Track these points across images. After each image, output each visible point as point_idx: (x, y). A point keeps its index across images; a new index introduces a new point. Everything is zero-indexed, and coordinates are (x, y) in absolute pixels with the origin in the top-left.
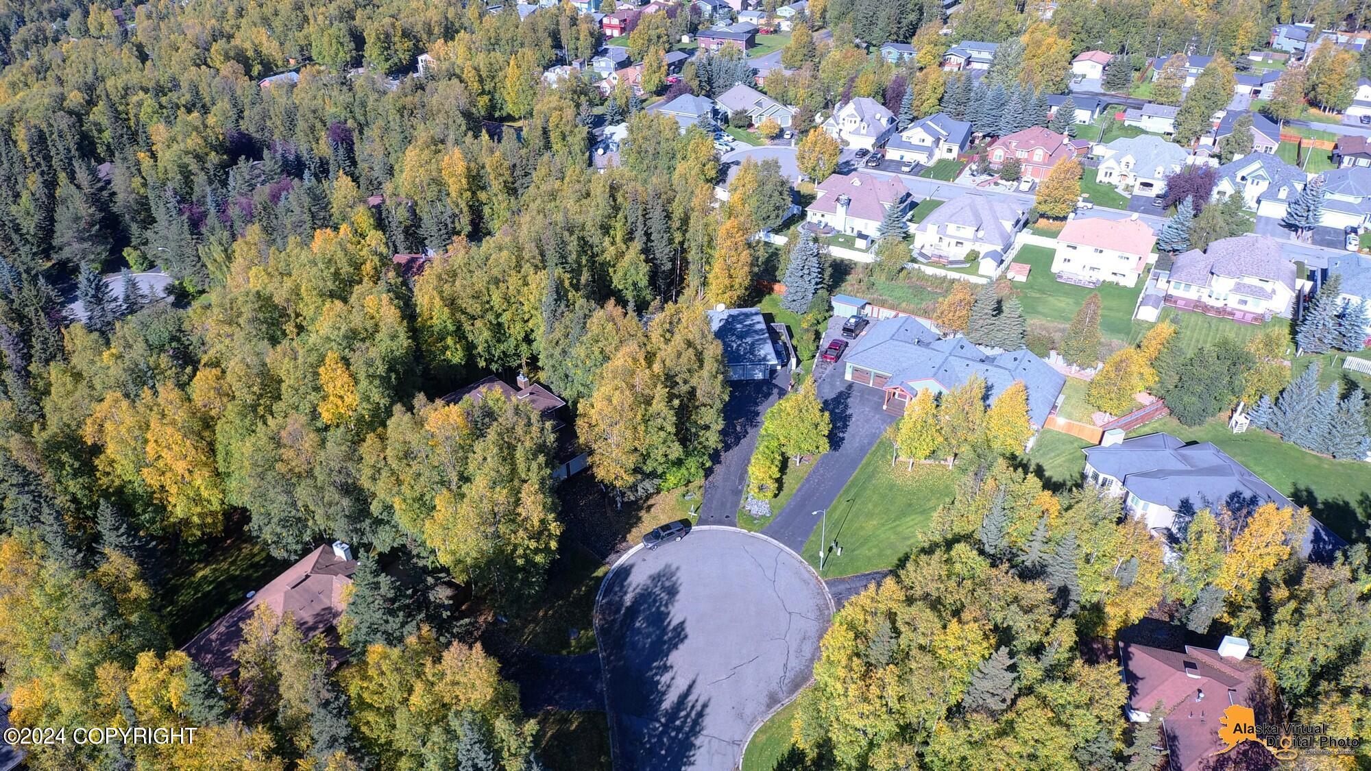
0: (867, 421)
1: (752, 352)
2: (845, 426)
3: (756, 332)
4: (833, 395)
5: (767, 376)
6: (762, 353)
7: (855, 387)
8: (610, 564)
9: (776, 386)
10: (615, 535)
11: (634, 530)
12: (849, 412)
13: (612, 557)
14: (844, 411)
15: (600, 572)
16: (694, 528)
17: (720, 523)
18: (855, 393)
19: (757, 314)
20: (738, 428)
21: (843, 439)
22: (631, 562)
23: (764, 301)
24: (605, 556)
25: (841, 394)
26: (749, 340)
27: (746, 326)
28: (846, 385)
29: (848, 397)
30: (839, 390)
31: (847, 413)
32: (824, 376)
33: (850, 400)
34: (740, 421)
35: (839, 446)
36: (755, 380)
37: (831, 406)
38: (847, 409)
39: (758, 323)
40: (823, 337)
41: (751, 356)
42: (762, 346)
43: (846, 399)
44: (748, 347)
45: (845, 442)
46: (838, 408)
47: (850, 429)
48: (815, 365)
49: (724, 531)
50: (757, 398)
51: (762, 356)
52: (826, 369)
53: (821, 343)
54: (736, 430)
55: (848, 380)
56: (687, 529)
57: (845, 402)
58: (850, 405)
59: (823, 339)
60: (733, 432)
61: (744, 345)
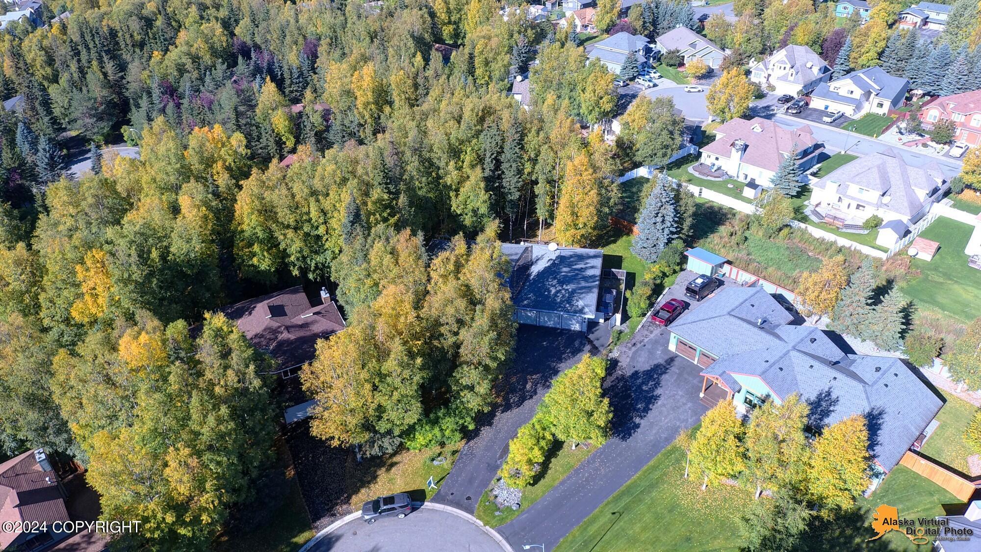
0: (675, 409)
1: (569, 300)
2: (647, 410)
3: (586, 279)
4: (647, 367)
5: (585, 329)
6: (581, 303)
7: (676, 363)
8: (318, 529)
9: (590, 342)
10: (341, 491)
11: (363, 491)
12: (658, 391)
13: (325, 520)
14: (652, 390)
15: (300, 539)
16: (427, 504)
17: (458, 505)
18: (674, 369)
19: (595, 257)
20: (528, 386)
21: (638, 426)
22: (340, 533)
23: (619, 243)
24: (317, 517)
25: (657, 366)
26: (570, 287)
27: (576, 269)
28: (666, 357)
29: (665, 373)
30: (656, 362)
31: (655, 393)
32: (646, 340)
33: (664, 377)
34: (533, 377)
35: (630, 435)
36: (570, 330)
37: (640, 381)
38: (656, 387)
39: (592, 267)
40: (664, 293)
41: (567, 305)
42: (584, 295)
43: (661, 374)
44: (567, 295)
45: (639, 430)
46: (647, 385)
47: (651, 415)
48: (641, 324)
49: (457, 517)
50: (564, 353)
51: (580, 307)
52: (651, 332)
53: (659, 300)
54: (525, 387)
55: (670, 351)
56: (419, 503)
57: (658, 378)
58: (663, 383)
59: (662, 296)
60: (520, 390)
61: (563, 291)
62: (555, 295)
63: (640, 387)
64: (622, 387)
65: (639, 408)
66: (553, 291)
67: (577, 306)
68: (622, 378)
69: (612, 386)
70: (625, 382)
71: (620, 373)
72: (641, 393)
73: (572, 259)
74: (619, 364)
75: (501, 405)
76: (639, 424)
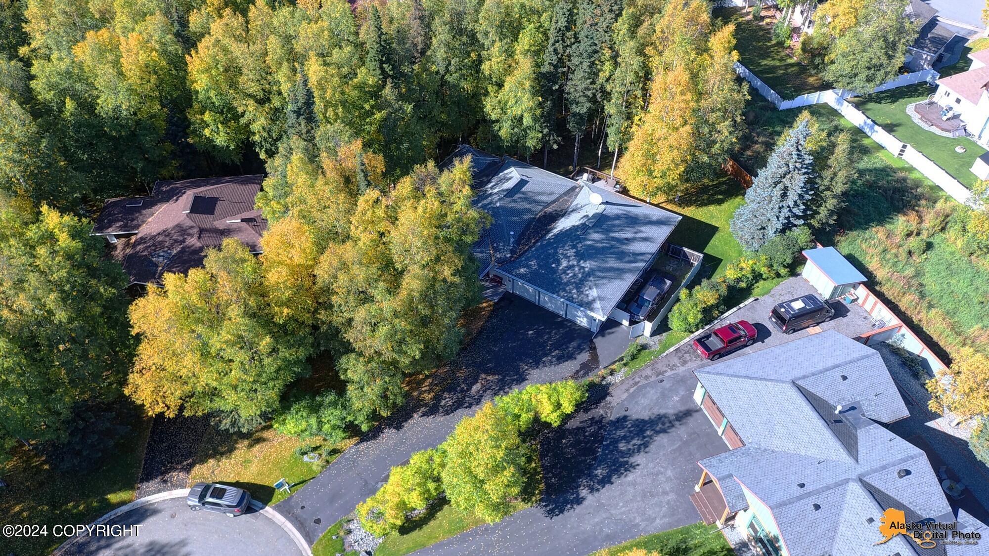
0: (646, 495)
1: (580, 285)
2: (606, 481)
3: (623, 256)
4: (645, 415)
5: (594, 329)
6: (594, 293)
7: (691, 421)
8: (141, 495)
10: (190, 454)
11: (211, 462)
12: (638, 459)
13: (153, 484)
14: (630, 453)
15: (113, 498)
16: (269, 511)
17: (301, 526)
18: (681, 431)
21: (579, 501)
22: (160, 507)
24: (147, 477)
25: (660, 418)
26: (588, 265)
27: (614, 239)
28: (683, 408)
29: (664, 431)
30: (662, 412)
31: (632, 460)
32: (669, 373)
33: (661, 440)
34: (488, 378)
35: (562, 511)
36: (575, 323)
37: (620, 433)
38: (639, 451)
39: (646, 239)
40: (741, 305)
41: (575, 291)
42: (605, 281)
43: (658, 432)
44: (580, 276)
45: (578, 509)
46: (628, 442)
47: (606, 493)
48: (677, 346)
49: (292, 542)
50: (546, 355)
51: (590, 298)
52: (684, 363)
53: (726, 314)
54: (469, 389)
55: (693, 401)
56: (260, 504)
57: (650, 437)
58: (652, 447)
59: (735, 309)
60: (462, 391)
61: (576, 269)
62: (564, 272)
63: (616, 442)
64: (591, 435)
65: (596, 475)
66: (564, 264)
67: (587, 296)
68: (598, 422)
69: (578, 428)
70: (600, 429)
71: (602, 412)
72: (611, 452)
73: (617, 222)
74: (608, 398)
75: (426, 405)
76: (583, 499)
